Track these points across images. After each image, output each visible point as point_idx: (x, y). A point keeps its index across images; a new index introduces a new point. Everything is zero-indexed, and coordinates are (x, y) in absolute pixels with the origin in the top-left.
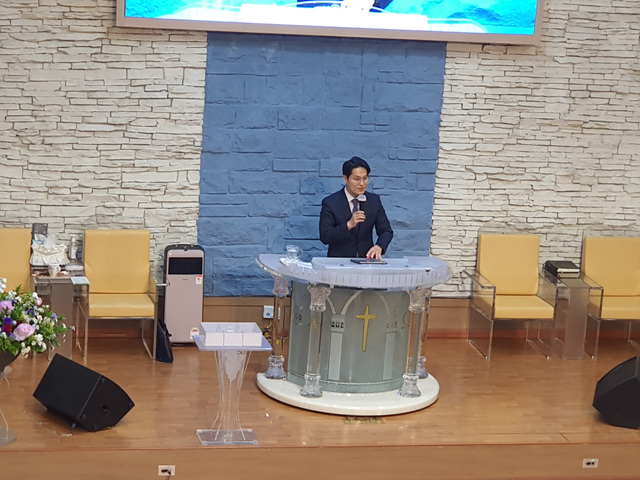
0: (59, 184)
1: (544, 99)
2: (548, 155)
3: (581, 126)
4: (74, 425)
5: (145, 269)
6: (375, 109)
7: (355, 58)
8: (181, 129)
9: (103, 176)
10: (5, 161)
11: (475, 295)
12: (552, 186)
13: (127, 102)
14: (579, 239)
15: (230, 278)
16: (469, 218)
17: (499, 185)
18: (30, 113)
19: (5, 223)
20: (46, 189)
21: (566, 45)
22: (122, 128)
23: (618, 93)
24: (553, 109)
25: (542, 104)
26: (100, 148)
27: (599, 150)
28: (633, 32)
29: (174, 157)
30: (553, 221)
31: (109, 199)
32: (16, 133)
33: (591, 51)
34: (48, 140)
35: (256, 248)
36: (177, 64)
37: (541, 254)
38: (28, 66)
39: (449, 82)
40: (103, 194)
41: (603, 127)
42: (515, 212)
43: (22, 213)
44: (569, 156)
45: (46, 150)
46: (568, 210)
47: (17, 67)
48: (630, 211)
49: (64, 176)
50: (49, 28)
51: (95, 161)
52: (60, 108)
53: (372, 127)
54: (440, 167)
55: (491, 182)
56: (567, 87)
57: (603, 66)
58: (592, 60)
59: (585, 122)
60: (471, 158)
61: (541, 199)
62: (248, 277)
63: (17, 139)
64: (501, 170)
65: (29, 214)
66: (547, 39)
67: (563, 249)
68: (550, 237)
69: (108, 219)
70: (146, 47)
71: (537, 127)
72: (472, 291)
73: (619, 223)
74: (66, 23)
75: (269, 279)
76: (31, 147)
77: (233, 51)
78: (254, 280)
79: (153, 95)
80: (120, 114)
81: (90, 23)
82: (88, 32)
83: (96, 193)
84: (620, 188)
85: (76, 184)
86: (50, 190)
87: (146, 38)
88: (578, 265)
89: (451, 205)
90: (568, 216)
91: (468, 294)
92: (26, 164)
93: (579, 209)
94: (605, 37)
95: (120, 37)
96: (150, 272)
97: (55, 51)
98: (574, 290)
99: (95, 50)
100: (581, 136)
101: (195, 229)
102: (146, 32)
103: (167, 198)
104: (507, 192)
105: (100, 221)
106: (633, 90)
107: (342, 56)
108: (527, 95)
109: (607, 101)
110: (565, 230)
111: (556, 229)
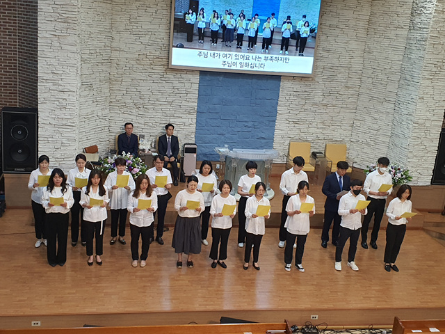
0: (149, 121)
1: (314, 96)
2: (315, 115)
3: (326, 105)
6: (256, 99)
7: (250, 81)
8: (190, 104)
10: (130, 113)
12: (315, 126)
13: (172, 94)
15: (205, 155)
16: (286, 137)
17: (297, 125)
18: (139, 97)
20: (144, 123)
21: (323, 77)
22: (170, 103)
23: (340, 94)
24: (317, 100)
25: (313, 98)
26: (163, 110)
27: (332, 114)
29: (188, 113)
30: (316, 138)
32: (134, 104)
33: (331, 80)
34: (145, 107)
35: (214, 145)
36: (189, 82)
37: (311, 149)
38: (139, 81)
39: (281, 90)
41: (334, 106)
42: (302, 135)
43: (136, 131)
44: (322, 116)
45: (144, 110)
47: (135, 81)
48: (343, 135)
49: (150, 119)
50: (146, 68)
51: (161, 114)
52: (149, 96)
53: (254, 105)
54: (277, 119)
55: (295, 124)
56: (322, 92)
57: (335, 85)
58: (331, 82)
59: (328, 104)
60: (288, 116)
61: (311, 130)
62: (212, 155)
63: (134, 106)
64: (298, 120)
65: (138, 131)
66: (316, 75)
67: (319, 148)
68: (314, 143)
70: (179, 75)
71: (311, 106)
73: (338, 139)
74: (152, 66)
75: (218, 156)
76: (139, 109)
77: (208, 78)
79: (181, 92)
80: (170, 98)
81: (160, 67)
82: (159, 70)
84: (339, 127)
85: (154, 122)
86: (146, 124)
87: (179, 72)
89: (281, 132)
90: (321, 136)
93: (325, 134)
94: (336, 75)
95: (170, 72)
97: (148, 76)
98: (322, 162)
99: (161, 76)
100: (326, 109)
101: (194, 138)
102: (179, 70)
103: (185, 127)
104: (300, 128)
106: (345, 93)
107: (245, 80)
108: (308, 95)
109: (336, 97)
110: (319, 141)
111: (316, 141)
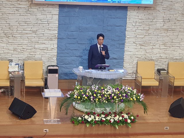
0: (17, 48)
1: (156, 22)
2: (157, 38)
3: (167, 30)
4: (20, 118)
5: (42, 72)
6: (107, 26)
7: (101, 11)
9: (30, 46)
10: (2, 42)
11: (136, 79)
12: (158, 47)
13: (36, 24)
14: (167, 62)
15: (66, 74)
16: (135, 57)
17: (143, 47)
18: (8, 28)
19: (2, 59)
20: (13, 49)
21: (162, 7)
22: (35, 32)
23: (178, 20)
24: (159, 25)
25: (156, 24)
26: (29, 38)
27: (172, 37)
28: (182, 2)
29: (50, 40)
30: (159, 57)
31: (31, 52)
32: (5, 34)
34: (14, 36)
35: (73, 66)
36: (50, 13)
37: (155, 67)
38: (8, 15)
39: (129, 18)
40: (30, 51)
41: (173, 30)
42: (148, 55)
43: (7, 56)
44: (163, 38)
45: (13, 39)
46: (163, 54)
47: (5, 15)
48: (181, 54)
49: (18, 46)
50: (14, 4)
51: (27, 41)
52: (17, 26)
53: (106, 31)
54: (126, 42)
55: (141, 46)
56: (163, 19)
57: (173, 13)
58: (170, 11)
59: (168, 29)
60: (135, 40)
61: (155, 51)
62: (71, 74)
63: (5, 36)
64: (144, 43)
65: (9, 56)
66: (157, 5)
67: (162, 65)
68: (158, 62)
69: (31, 58)
70: (41, 9)
71: (154, 30)
72: (135, 77)
73: (178, 58)
74: (18, 2)
76: (9, 38)
77: (66, 10)
78: (73, 75)
79: (43, 23)
80: (34, 28)
81: (25, 2)
82: (25, 5)
83: (28, 51)
84: (178, 48)
85: (22, 48)
86: (15, 50)
87: (41, 6)
88: (167, 70)
89: (129, 53)
90: (163, 56)
91: (134, 78)
92: (8, 42)
93: (166, 54)
94: (174, 4)
95: (34, 6)
96: (43, 72)
97: (16, 10)
98: (165, 77)
99: (27, 10)
100: (167, 33)
101: (56, 60)
102: (41, 4)
103: (48, 52)
104: (145, 49)
105: (29, 58)
106: (182, 19)
107: (98, 11)
108: (151, 21)
109: (175, 23)
110: (162, 60)
111: (160, 60)
